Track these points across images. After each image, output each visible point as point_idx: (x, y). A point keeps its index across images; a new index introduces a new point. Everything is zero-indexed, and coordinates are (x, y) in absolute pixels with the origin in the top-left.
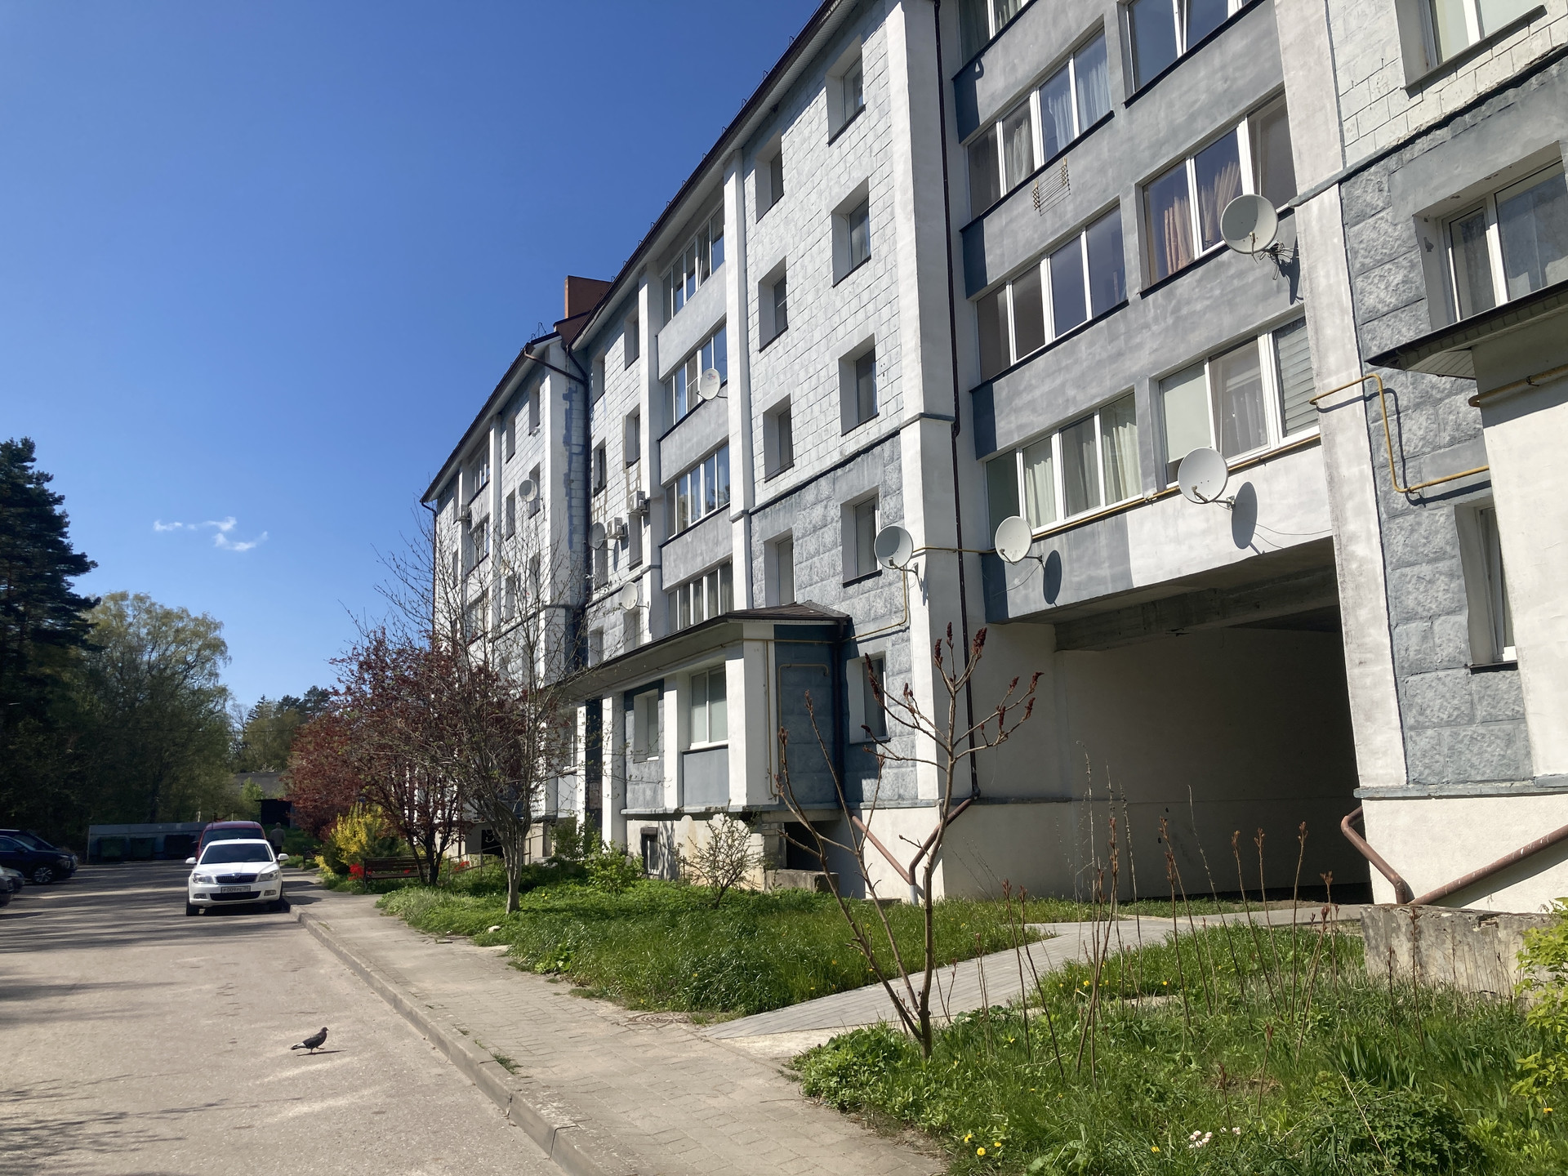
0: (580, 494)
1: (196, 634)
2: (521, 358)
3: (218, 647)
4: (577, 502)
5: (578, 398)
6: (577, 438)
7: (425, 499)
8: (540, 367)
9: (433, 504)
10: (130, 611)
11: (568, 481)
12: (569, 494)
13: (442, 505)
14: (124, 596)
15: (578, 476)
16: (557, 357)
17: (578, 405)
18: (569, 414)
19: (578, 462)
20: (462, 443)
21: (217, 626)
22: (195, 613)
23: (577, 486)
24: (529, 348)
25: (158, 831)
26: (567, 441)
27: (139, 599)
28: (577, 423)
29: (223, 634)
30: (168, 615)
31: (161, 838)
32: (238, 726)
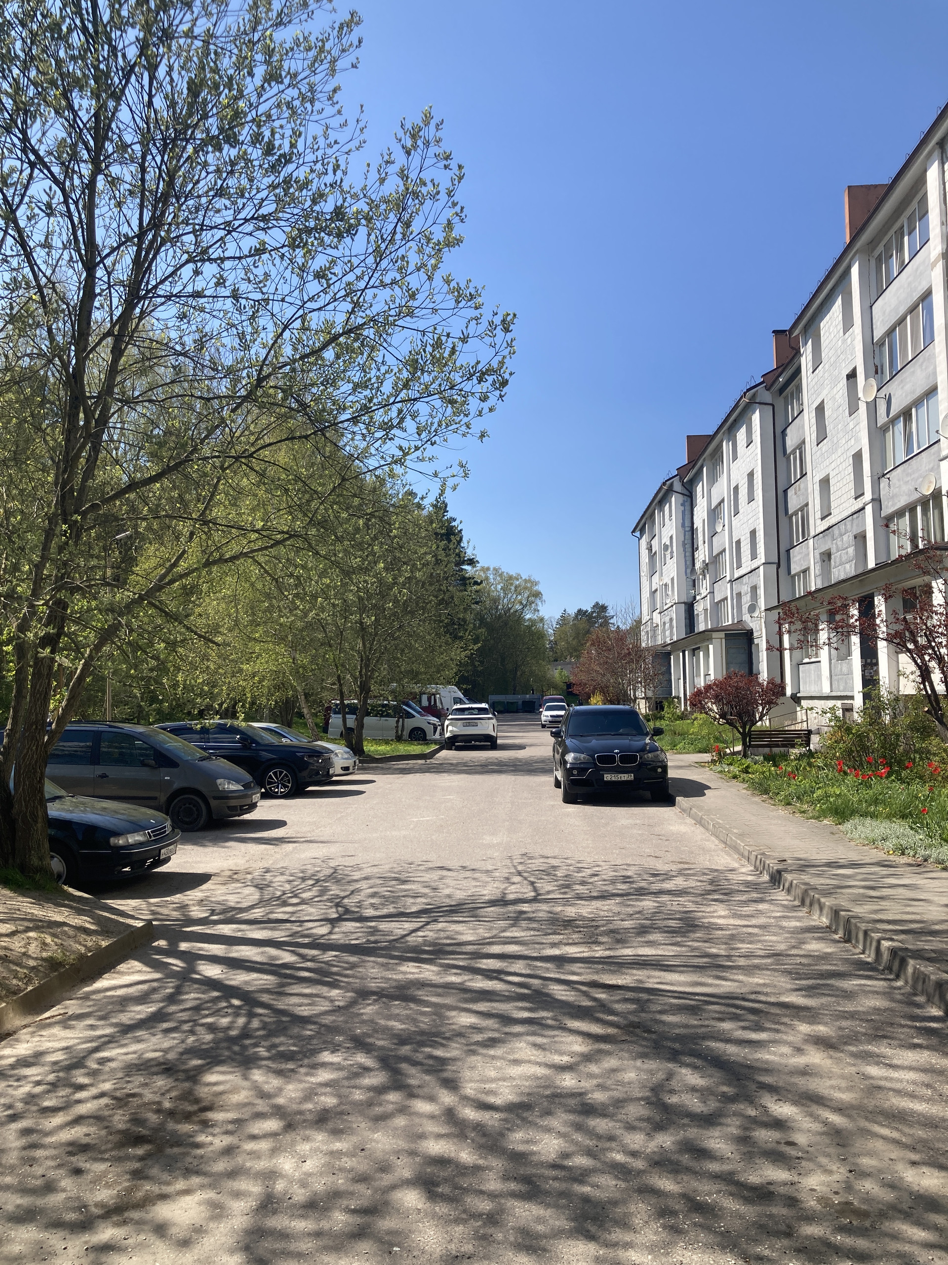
0: (690, 550)
1: (526, 588)
2: (661, 488)
3: (538, 595)
4: (689, 554)
5: (688, 504)
6: (688, 523)
7: (634, 531)
8: (670, 490)
9: (638, 534)
10: (491, 577)
11: (684, 544)
12: (685, 550)
13: (642, 535)
14: (488, 569)
15: (689, 541)
16: (677, 486)
17: (688, 508)
18: (683, 512)
19: (688, 535)
20: (645, 512)
21: (537, 583)
22: (525, 576)
23: (688, 547)
24: (664, 484)
25: (519, 698)
26: (683, 525)
27: (495, 570)
28: (688, 516)
29: (539, 588)
30: (511, 578)
31: (520, 702)
32: (551, 631)
